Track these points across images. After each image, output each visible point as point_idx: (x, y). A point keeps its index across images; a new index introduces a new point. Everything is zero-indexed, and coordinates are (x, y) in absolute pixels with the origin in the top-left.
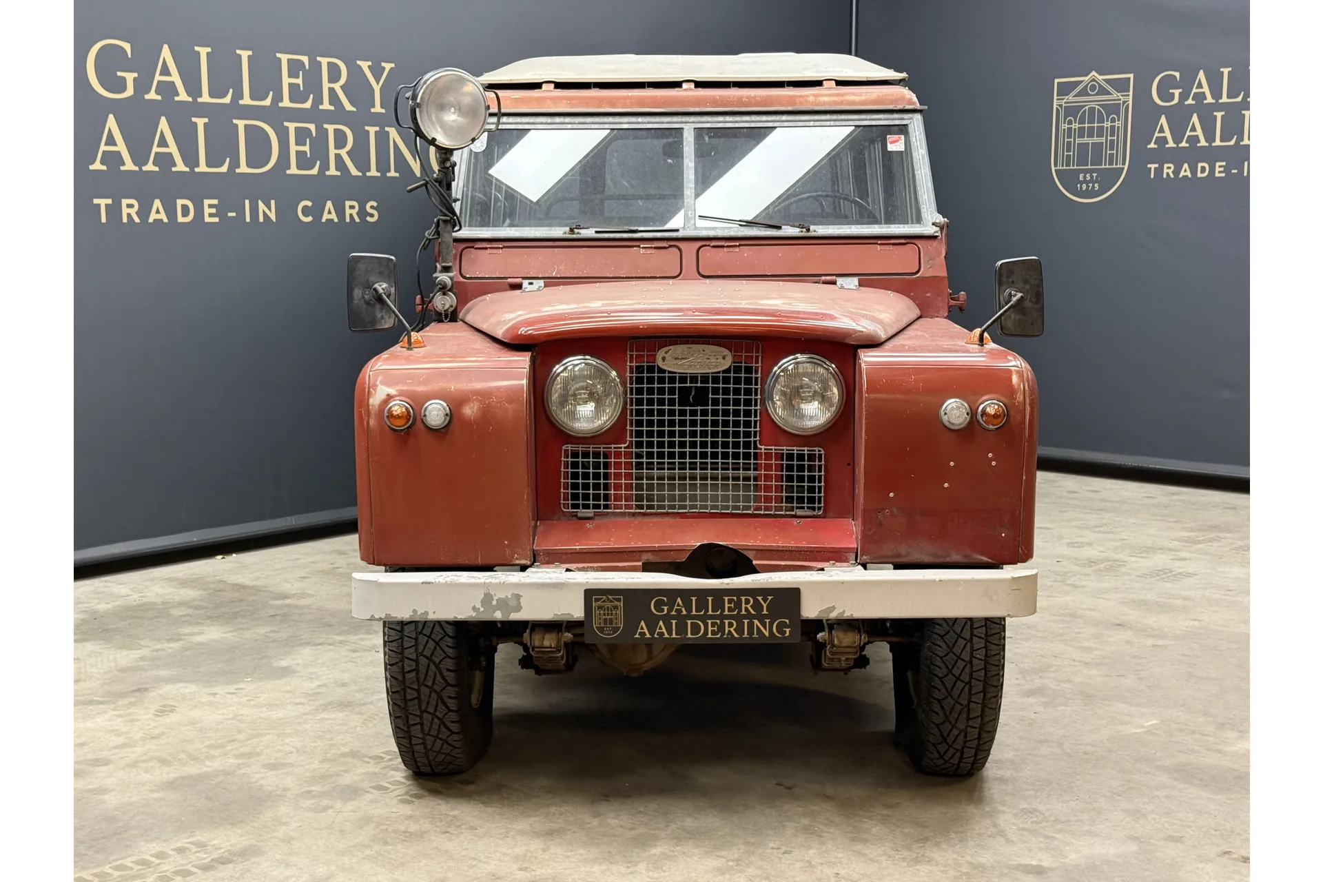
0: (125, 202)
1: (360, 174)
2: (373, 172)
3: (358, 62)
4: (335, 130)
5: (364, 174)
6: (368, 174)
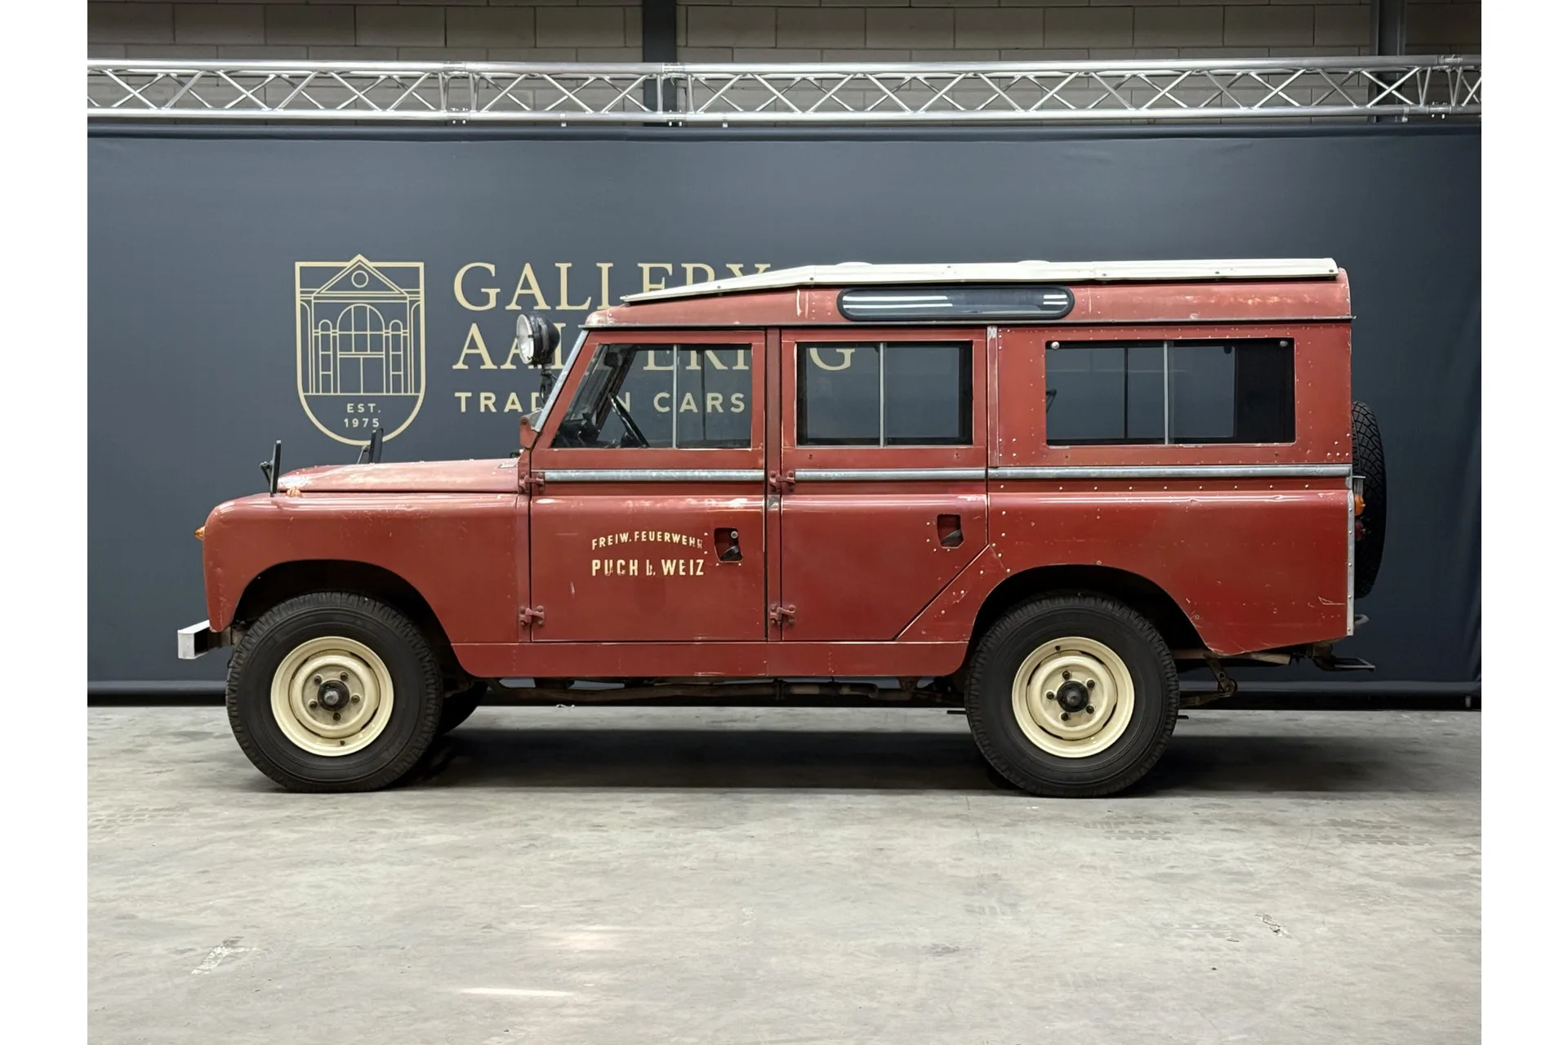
0: (483, 395)
1: (726, 368)
2: (741, 365)
3: (728, 266)
5: (730, 368)
6: (734, 368)
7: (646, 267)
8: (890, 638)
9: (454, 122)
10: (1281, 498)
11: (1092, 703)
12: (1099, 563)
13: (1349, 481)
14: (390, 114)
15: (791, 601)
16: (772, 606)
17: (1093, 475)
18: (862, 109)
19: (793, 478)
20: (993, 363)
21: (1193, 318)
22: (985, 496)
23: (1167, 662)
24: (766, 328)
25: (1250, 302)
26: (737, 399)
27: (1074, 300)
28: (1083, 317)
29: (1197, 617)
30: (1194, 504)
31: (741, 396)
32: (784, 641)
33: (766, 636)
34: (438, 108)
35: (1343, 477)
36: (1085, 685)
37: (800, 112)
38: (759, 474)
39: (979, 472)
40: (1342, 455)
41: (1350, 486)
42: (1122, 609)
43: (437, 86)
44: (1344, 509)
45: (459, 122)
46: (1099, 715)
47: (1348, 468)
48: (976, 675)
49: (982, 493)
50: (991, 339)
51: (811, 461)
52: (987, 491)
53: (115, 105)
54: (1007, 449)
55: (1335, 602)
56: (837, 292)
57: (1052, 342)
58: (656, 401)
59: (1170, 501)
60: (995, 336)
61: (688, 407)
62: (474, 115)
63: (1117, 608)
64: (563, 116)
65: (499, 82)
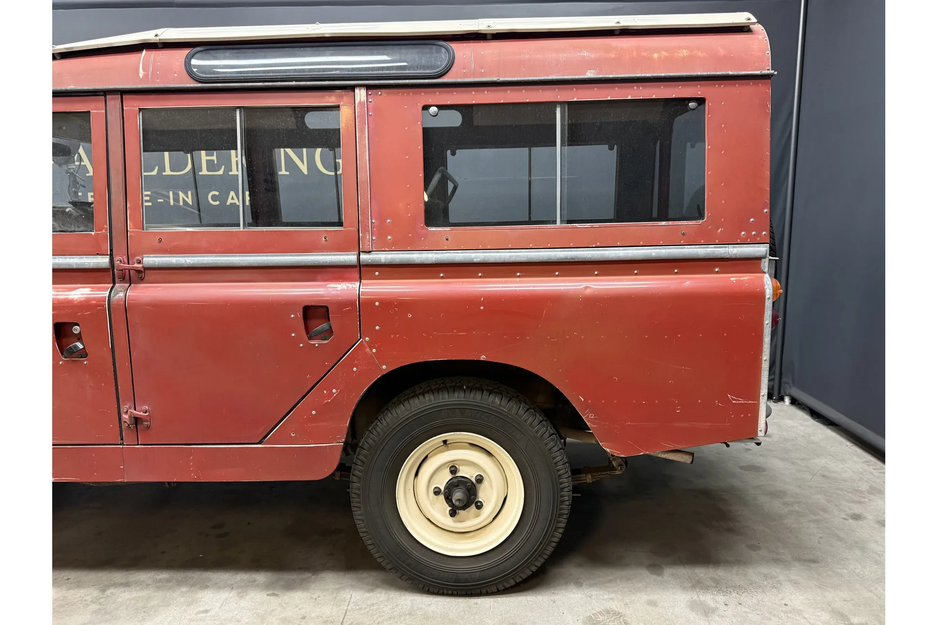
8: (257, 441)
10: (687, 282)
11: (482, 496)
12: (483, 358)
13: (765, 264)
15: (143, 404)
16: (124, 408)
17: (476, 260)
19: (140, 266)
20: (362, 131)
21: (590, 74)
22: (358, 284)
23: (559, 458)
24: (105, 93)
25: (656, 55)
27: (454, 58)
28: (465, 75)
29: (591, 416)
30: (588, 291)
32: (141, 445)
33: (122, 439)
35: (759, 259)
36: (473, 480)
38: (103, 261)
39: (350, 258)
40: (759, 234)
41: (766, 270)
42: (511, 403)
44: (761, 296)
46: (488, 510)
47: (765, 249)
48: (357, 473)
49: (356, 280)
50: (360, 102)
51: (160, 244)
52: (360, 278)
54: (381, 231)
55: (745, 399)
56: (186, 52)
57: (430, 106)
59: (562, 288)
60: (364, 98)
63: (504, 402)
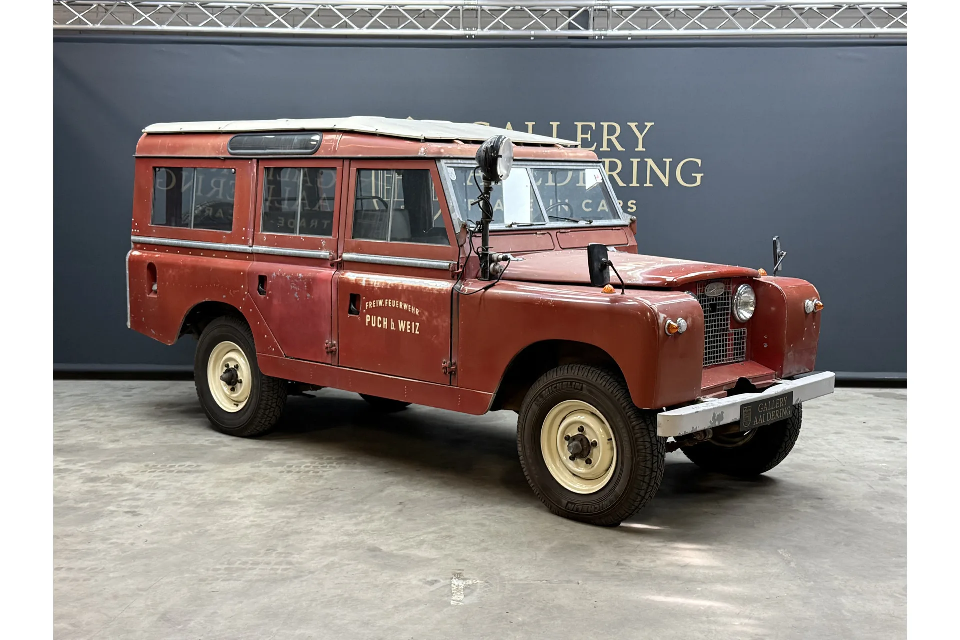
1: (626, 185)
2: (635, 184)
3: (629, 124)
4: (610, 162)
5: (628, 186)
6: (631, 185)
7: (579, 125)
9: (468, 37)
14: (430, 32)
18: (713, 29)
26: (632, 204)
31: (635, 202)
34: (458, 28)
37: (676, 30)
43: (458, 16)
45: (471, 36)
53: (268, 26)
58: (584, 206)
61: (603, 209)
62: (479, 32)
64: (533, 33)
65: (494, 12)
